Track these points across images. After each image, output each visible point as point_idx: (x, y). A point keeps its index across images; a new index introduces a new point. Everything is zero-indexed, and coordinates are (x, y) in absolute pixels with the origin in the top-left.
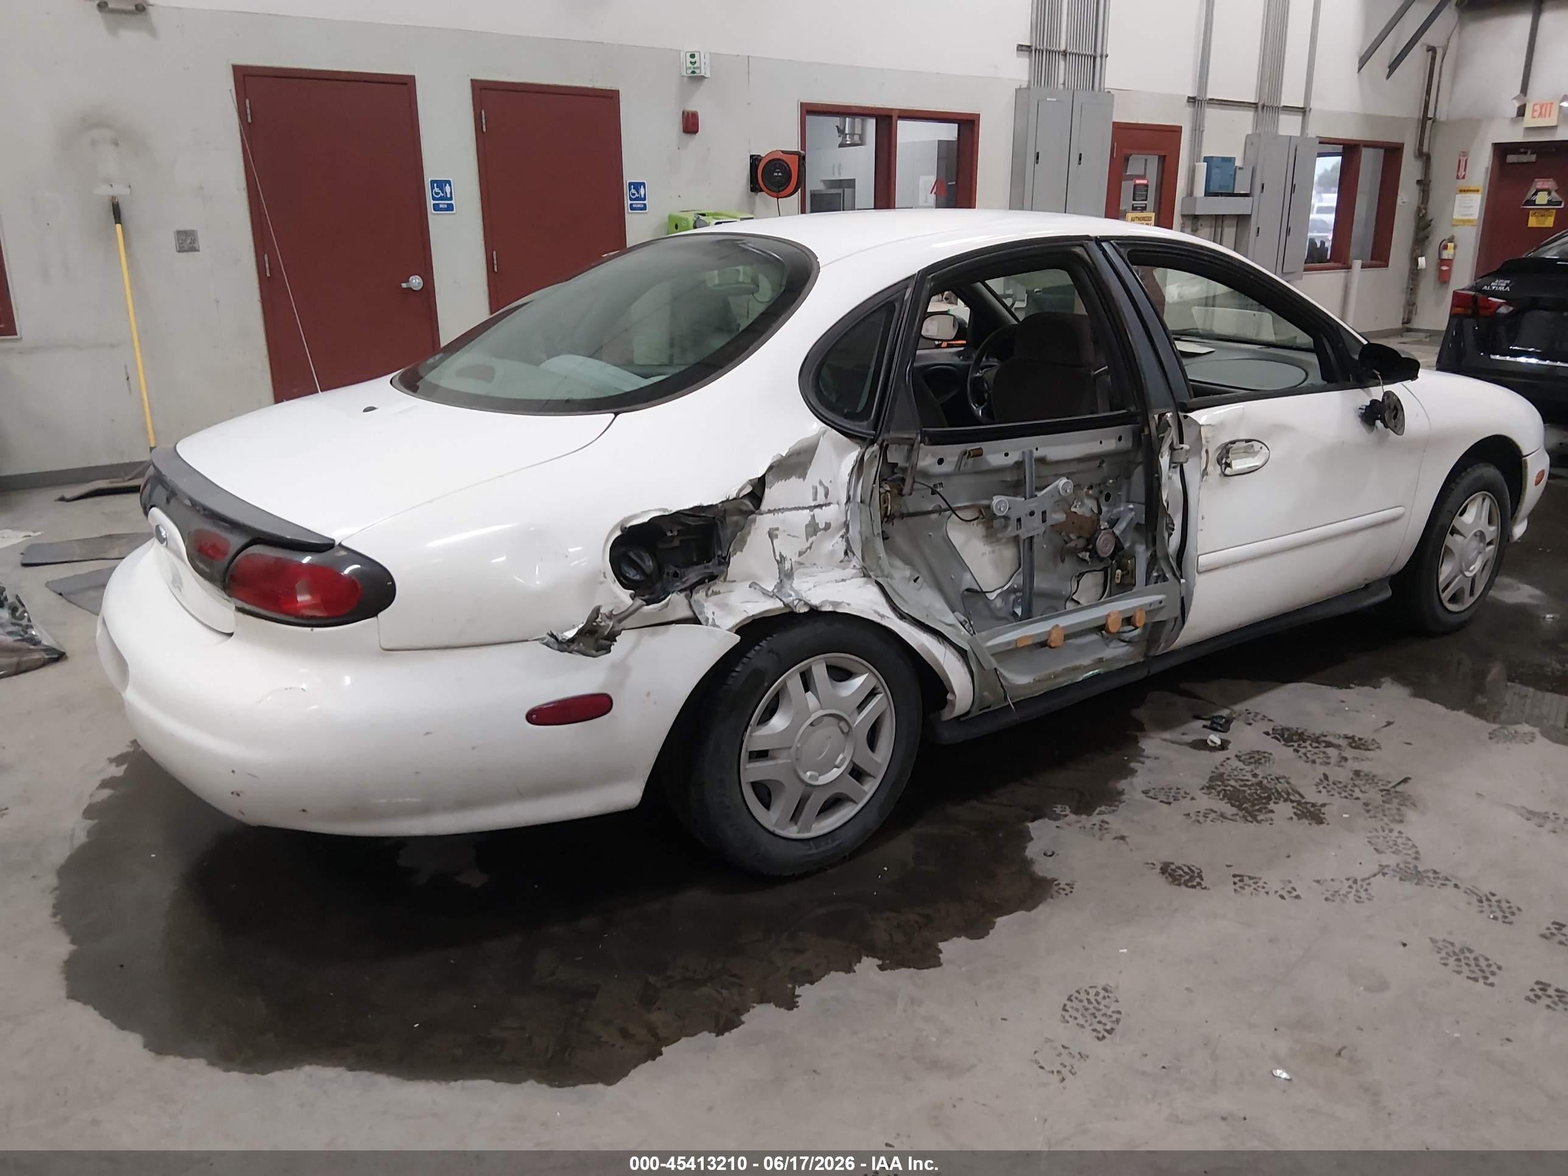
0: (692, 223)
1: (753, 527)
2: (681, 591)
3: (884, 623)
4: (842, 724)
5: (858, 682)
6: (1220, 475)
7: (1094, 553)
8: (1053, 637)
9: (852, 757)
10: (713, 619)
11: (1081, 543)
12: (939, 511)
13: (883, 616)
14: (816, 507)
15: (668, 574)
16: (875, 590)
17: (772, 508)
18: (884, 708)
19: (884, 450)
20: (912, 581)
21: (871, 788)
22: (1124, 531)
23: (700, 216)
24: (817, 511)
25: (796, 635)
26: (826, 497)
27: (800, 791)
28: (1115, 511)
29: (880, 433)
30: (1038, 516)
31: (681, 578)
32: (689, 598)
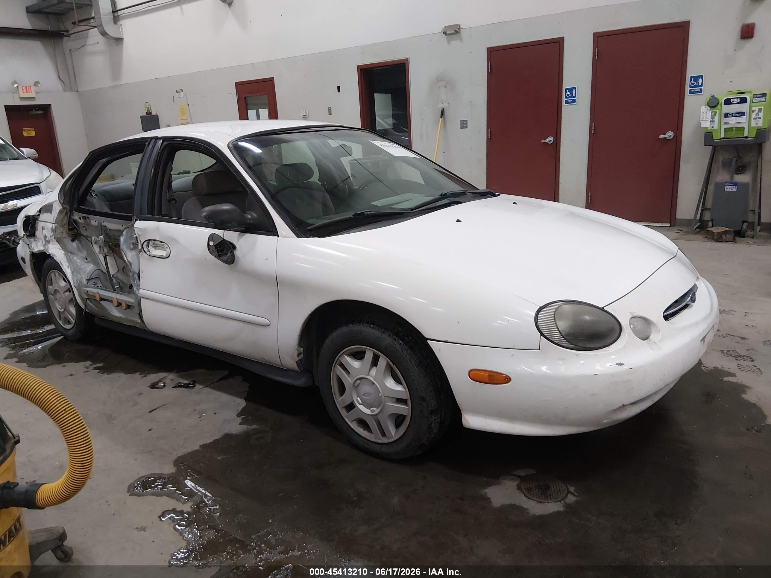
1: (38, 224)
8: (97, 296)
17: (43, 220)
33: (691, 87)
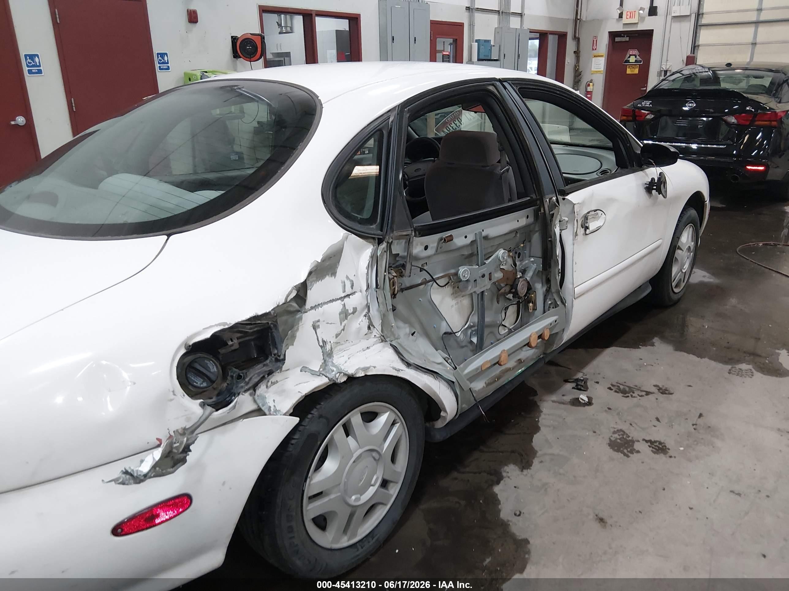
0: (199, 77)
1: (300, 324)
2: (246, 391)
3: (400, 375)
4: (374, 454)
5: (383, 419)
6: (583, 235)
7: (516, 294)
8: (502, 359)
9: (383, 475)
10: (274, 406)
11: (507, 289)
12: (425, 282)
13: (398, 370)
14: (345, 297)
15: (232, 377)
16: (391, 351)
17: (313, 305)
18: (400, 433)
19: (390, 245)
20: (411, 335)
21: (395, 491)
22: (532, 277)
23: (204, 73)
24: (346, 300)
25: (339, 399)
26: (352, 288)
27: (349, 511)
28: (524, 263)
29: (386, 233)
30: (487, 276)
31: (244, 379)
32: (253, 395)
33: (159, 63)
